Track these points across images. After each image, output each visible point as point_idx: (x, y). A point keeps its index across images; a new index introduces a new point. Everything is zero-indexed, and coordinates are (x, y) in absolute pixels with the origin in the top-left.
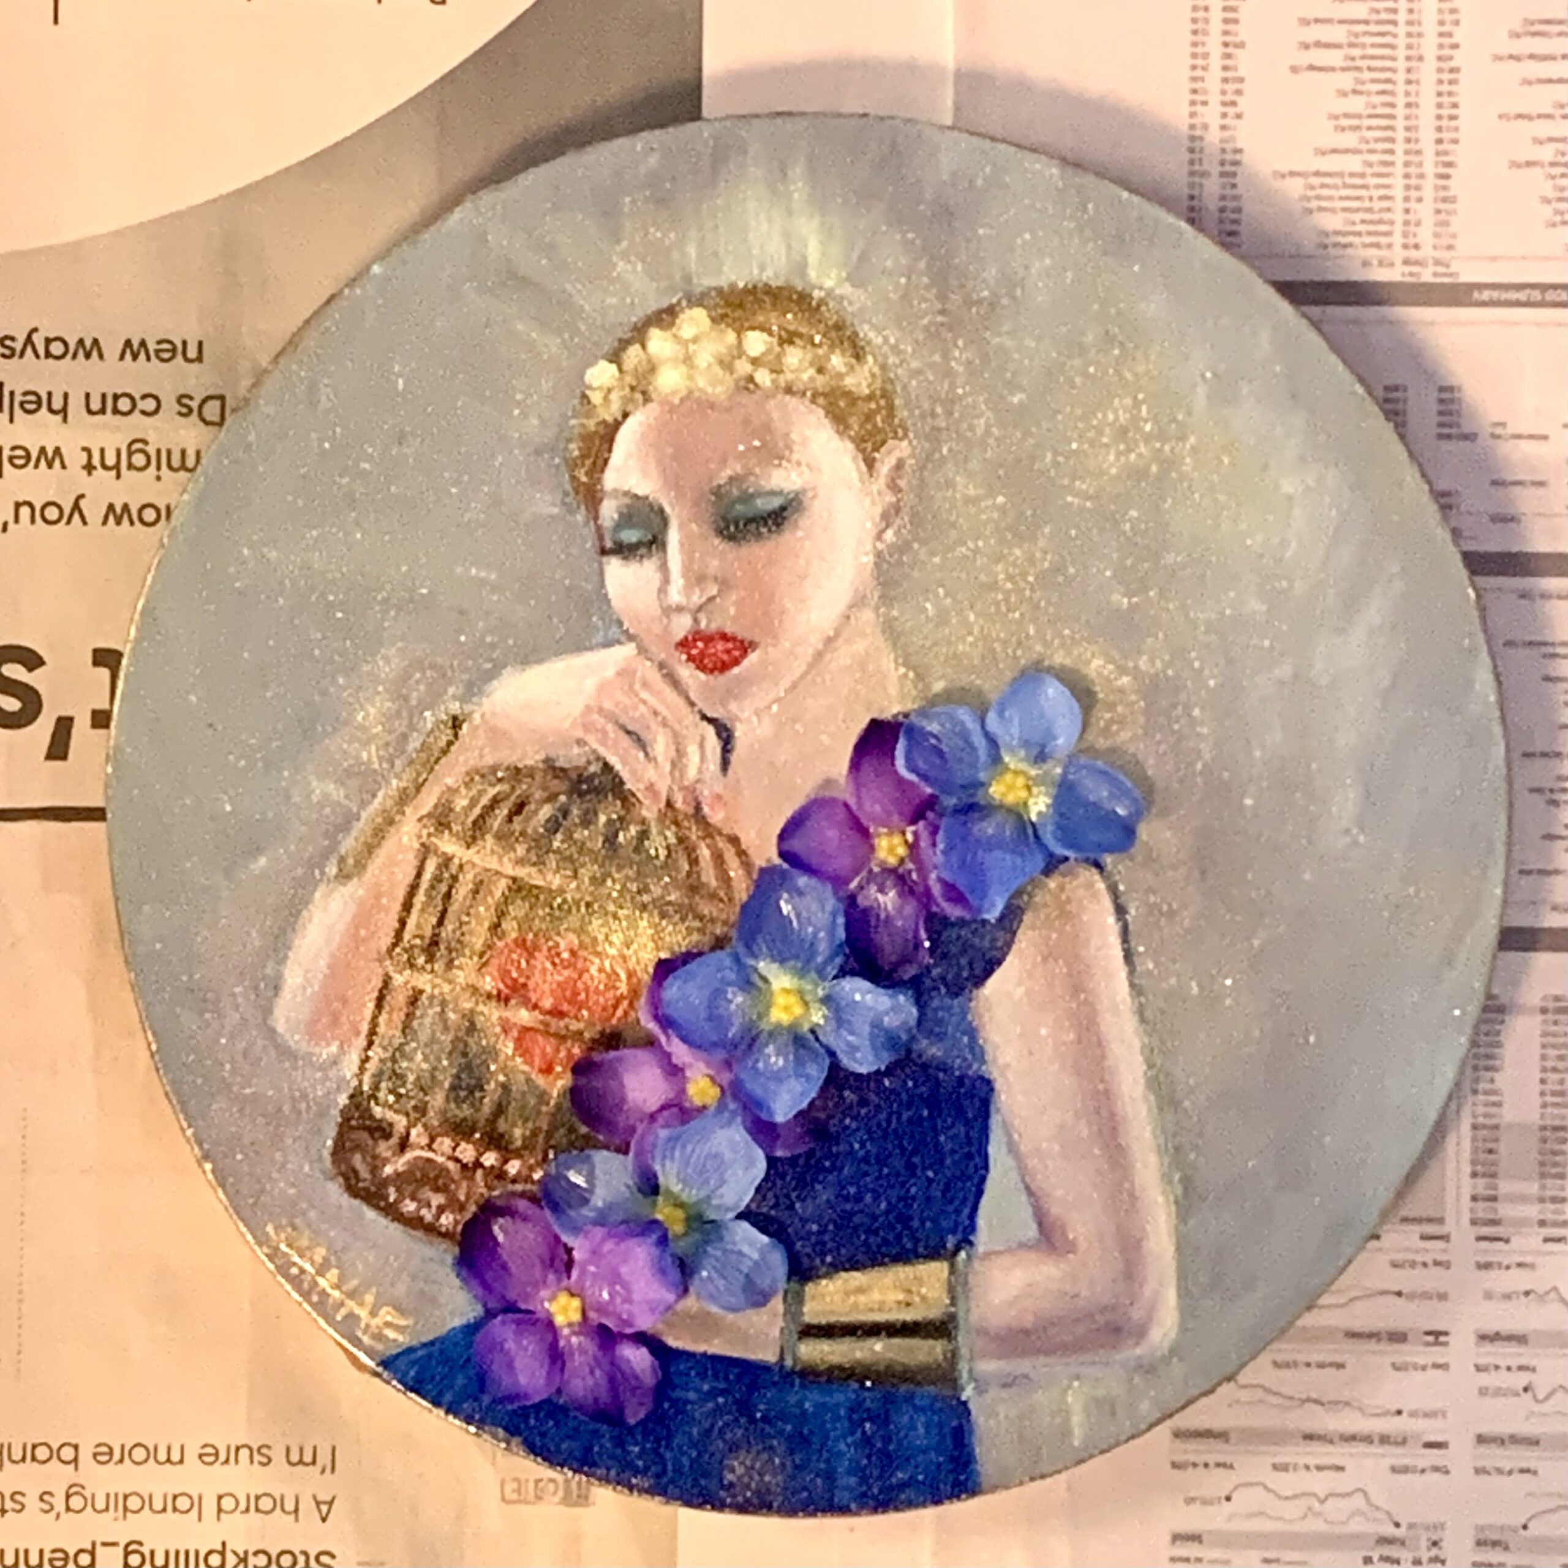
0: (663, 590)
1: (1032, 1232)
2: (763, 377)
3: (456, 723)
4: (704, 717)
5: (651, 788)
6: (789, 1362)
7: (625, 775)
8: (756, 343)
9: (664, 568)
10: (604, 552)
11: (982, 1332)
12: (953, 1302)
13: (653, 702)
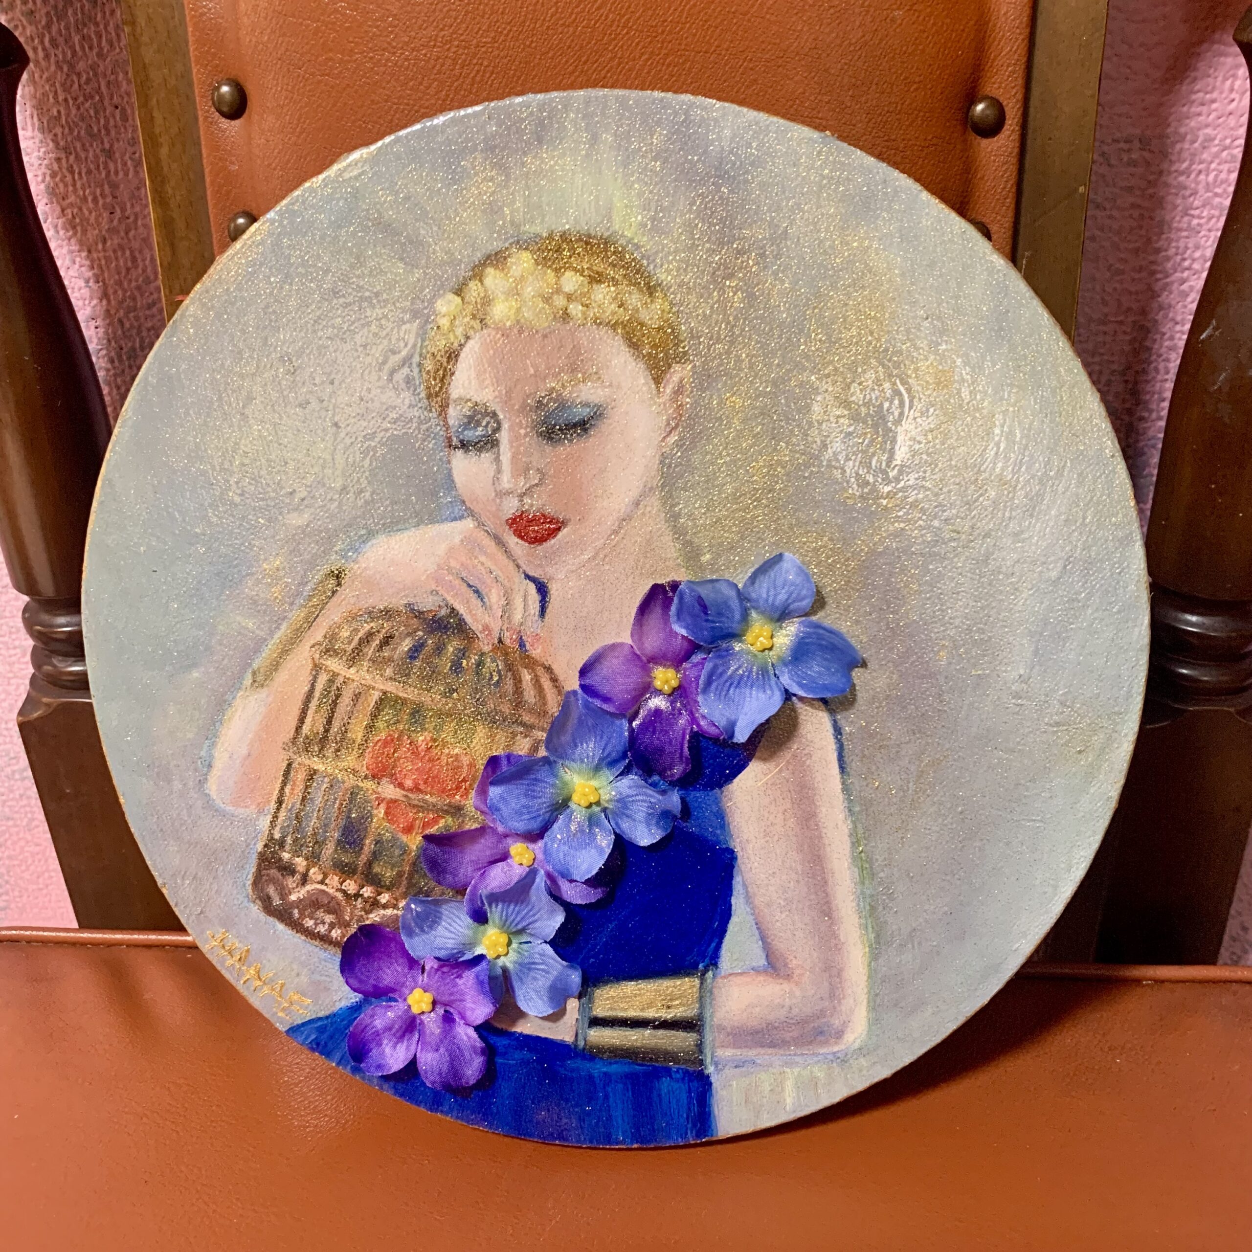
10: (453, 447)
12: (702, 1007)
13: (489, 564)
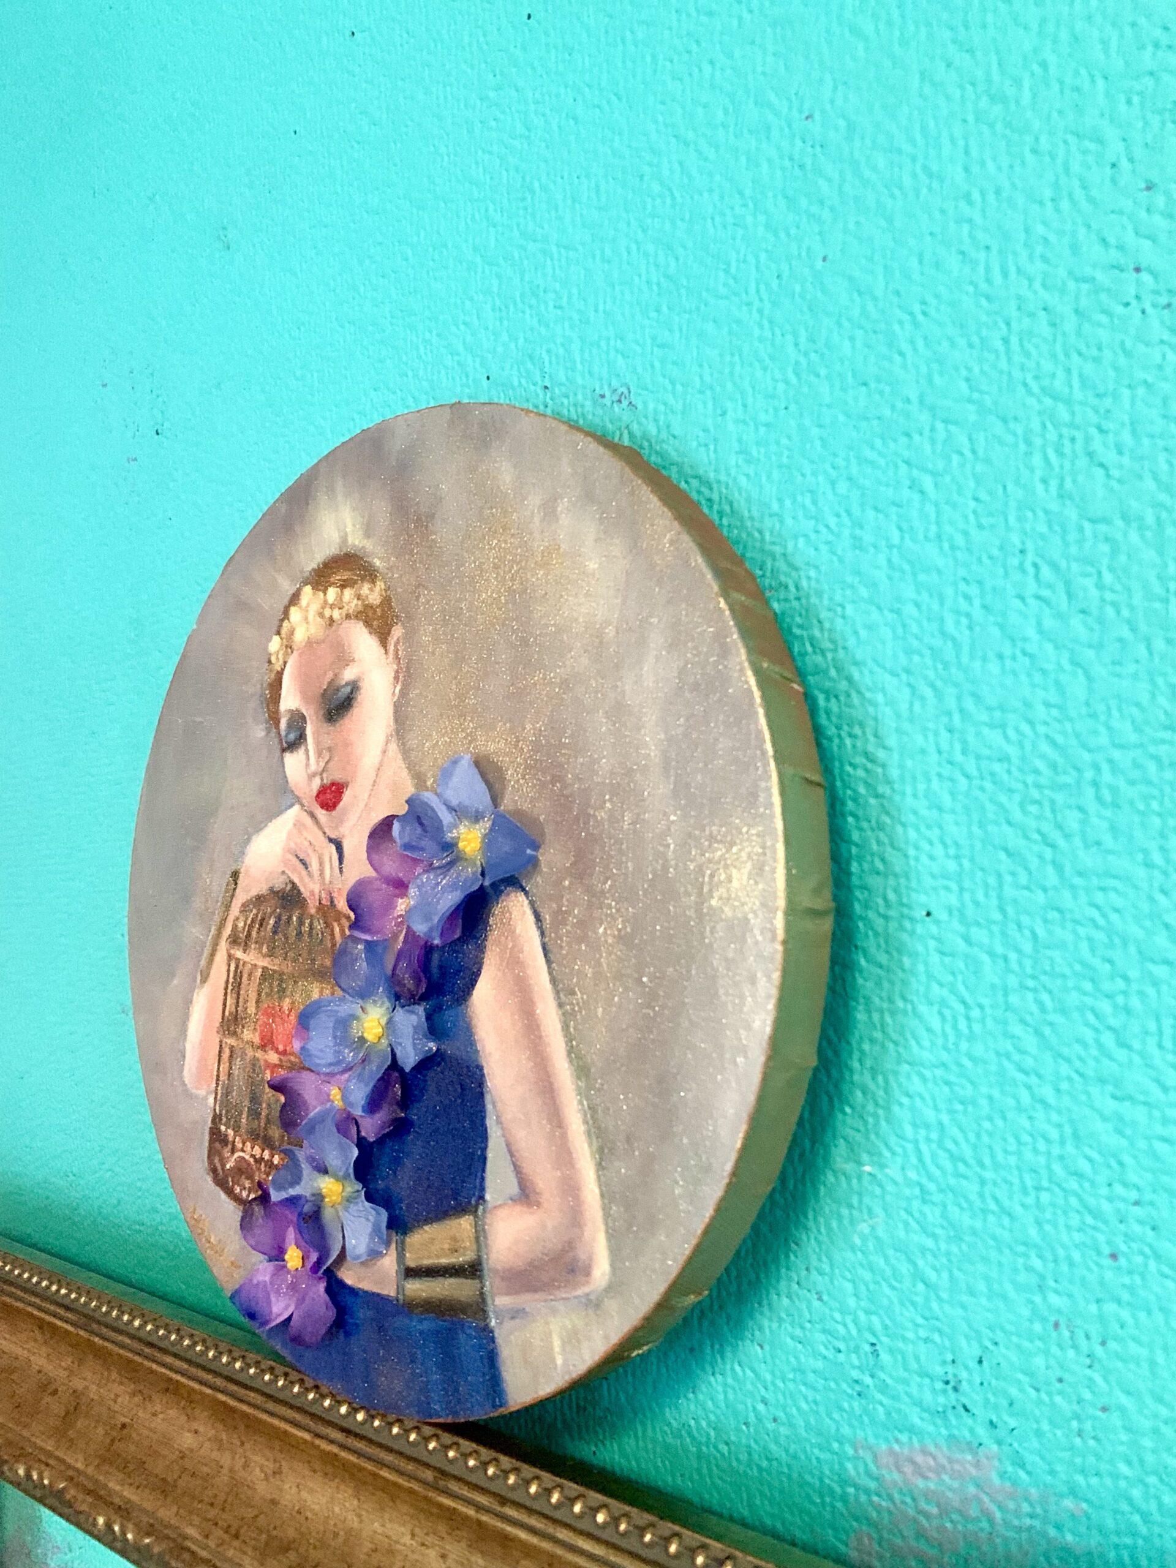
0: (307, 765)
1: (515, 1189)
2: (336, 614)
3: (235, 875)
4: (331, 840)
5: (312, 893)
6: (401, 1297)
7: (302, 890)
8: (332, 593)
9: (307, 751)
10: (284, 750)
11: (496, 1271)
12: (479, 1250)
13: (310, 838)
